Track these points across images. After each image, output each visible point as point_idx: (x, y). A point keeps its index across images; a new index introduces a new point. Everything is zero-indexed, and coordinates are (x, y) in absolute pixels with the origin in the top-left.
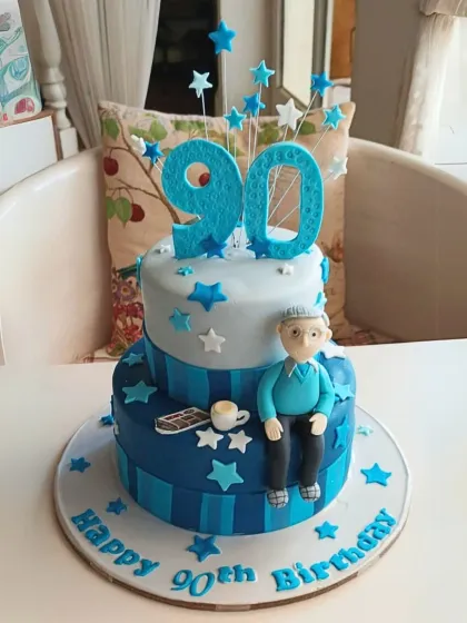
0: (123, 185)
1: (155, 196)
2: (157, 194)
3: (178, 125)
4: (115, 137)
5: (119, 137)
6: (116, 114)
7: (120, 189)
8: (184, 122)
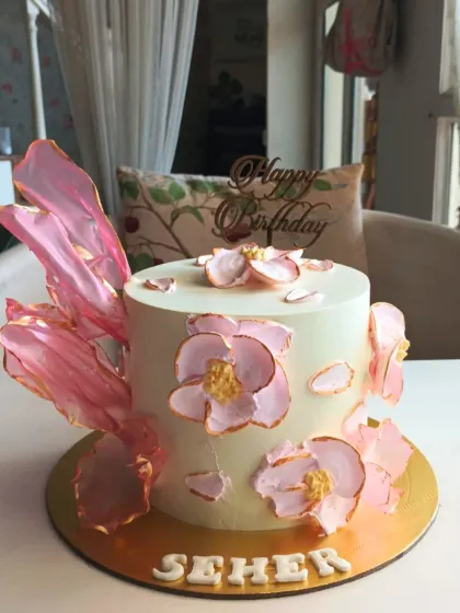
0: (144, 241)
1: (176, 250)
2: (177, 247)
3: (194, 185)
4: (135, 197)
5: (140, 197)
6: (135, 177)
7: (141, 244)
8: (200, 183)
